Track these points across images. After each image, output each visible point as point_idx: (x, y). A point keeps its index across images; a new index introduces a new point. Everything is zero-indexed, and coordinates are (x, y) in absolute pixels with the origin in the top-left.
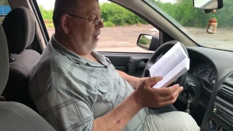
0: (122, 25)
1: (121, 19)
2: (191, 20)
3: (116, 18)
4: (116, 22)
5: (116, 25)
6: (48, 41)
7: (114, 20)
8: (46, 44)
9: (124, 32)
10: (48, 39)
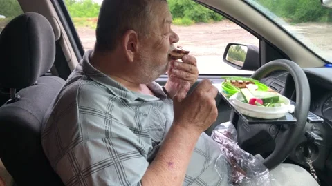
0: (204, 22)
1: (204, 14)
2: (311, 11)
3: (197, 12)
4: (196, 19)
5: (196, 22)
6: (82, 56)
7: (193, 15)
8: (79, 61)
9: (208, 33)
10: (82, 52)
